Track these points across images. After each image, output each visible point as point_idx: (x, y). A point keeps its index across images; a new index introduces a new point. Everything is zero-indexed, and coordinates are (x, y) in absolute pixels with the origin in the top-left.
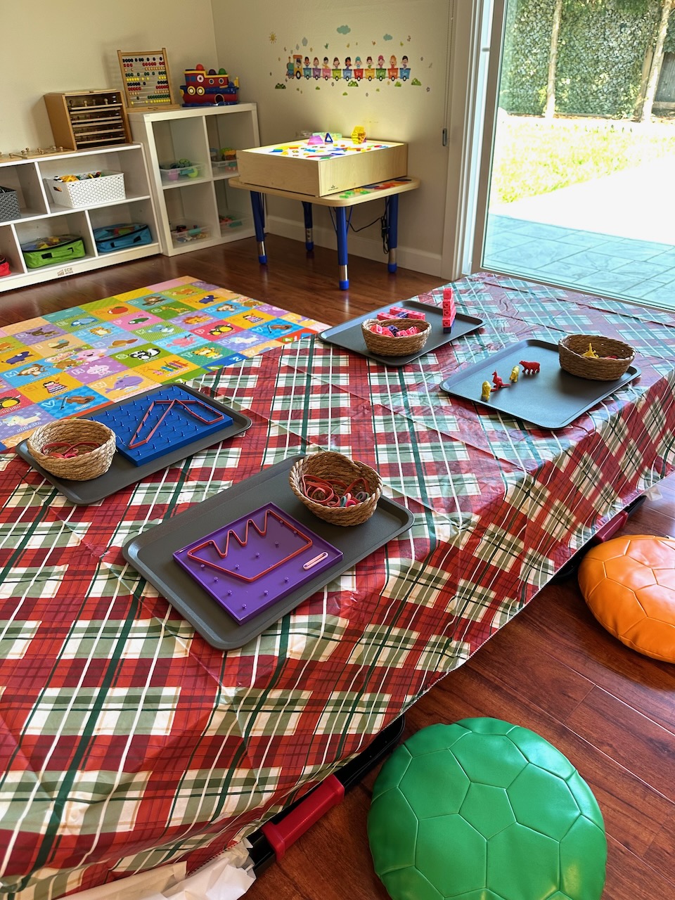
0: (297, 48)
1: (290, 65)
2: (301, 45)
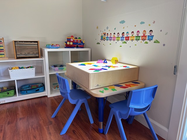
0: (105, 30)
1: (102, 36)
2: (106, 29)
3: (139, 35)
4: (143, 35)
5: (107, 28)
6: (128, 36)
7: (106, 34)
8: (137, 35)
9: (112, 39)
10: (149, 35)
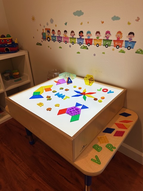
3: (110, 39)
4: (116, 39)
5: (52, 21)
6: (91, 38)
7: (51, 31)
8: (106, 38)
9: (63, 40)
10: (128, 39)
